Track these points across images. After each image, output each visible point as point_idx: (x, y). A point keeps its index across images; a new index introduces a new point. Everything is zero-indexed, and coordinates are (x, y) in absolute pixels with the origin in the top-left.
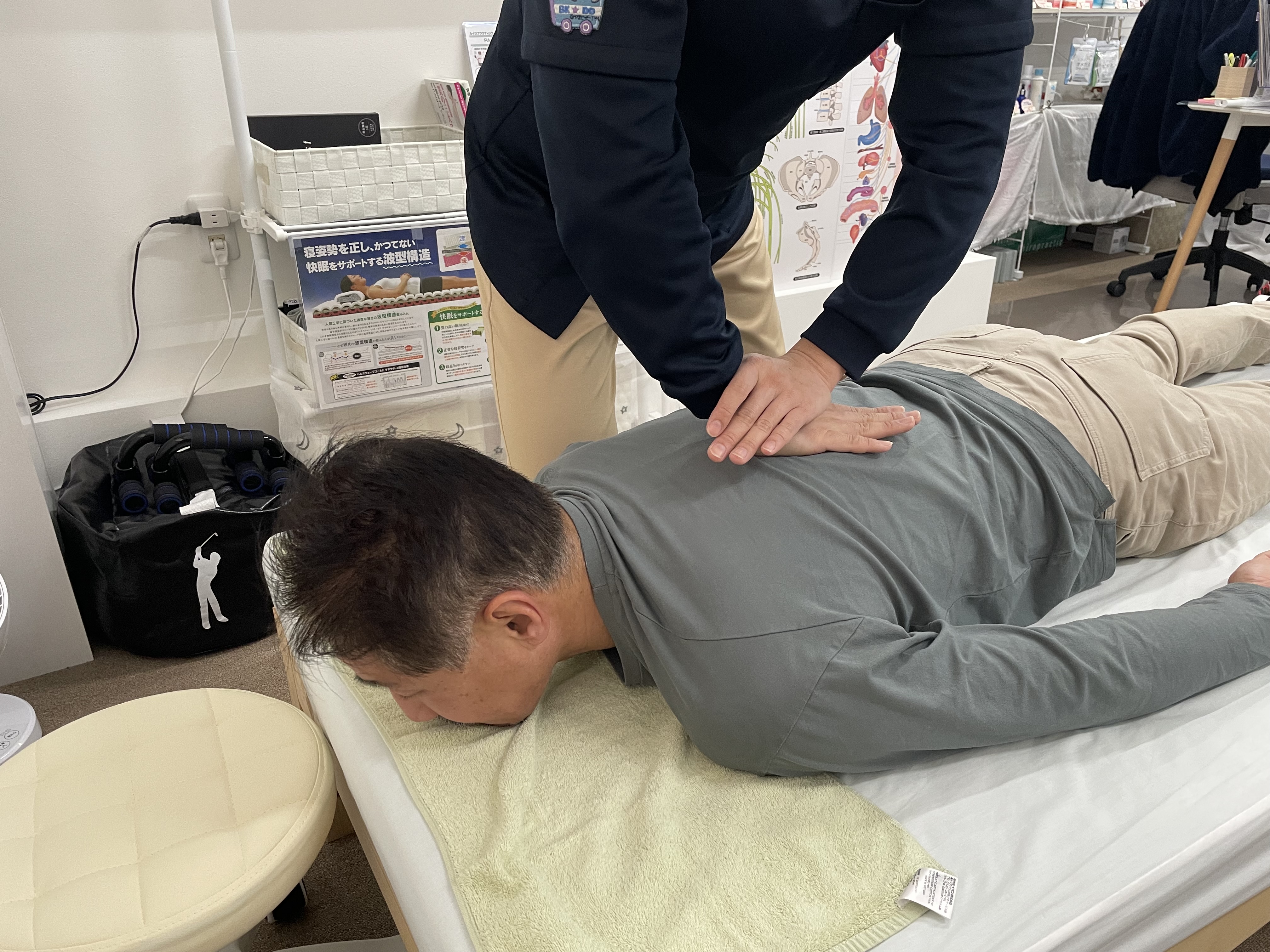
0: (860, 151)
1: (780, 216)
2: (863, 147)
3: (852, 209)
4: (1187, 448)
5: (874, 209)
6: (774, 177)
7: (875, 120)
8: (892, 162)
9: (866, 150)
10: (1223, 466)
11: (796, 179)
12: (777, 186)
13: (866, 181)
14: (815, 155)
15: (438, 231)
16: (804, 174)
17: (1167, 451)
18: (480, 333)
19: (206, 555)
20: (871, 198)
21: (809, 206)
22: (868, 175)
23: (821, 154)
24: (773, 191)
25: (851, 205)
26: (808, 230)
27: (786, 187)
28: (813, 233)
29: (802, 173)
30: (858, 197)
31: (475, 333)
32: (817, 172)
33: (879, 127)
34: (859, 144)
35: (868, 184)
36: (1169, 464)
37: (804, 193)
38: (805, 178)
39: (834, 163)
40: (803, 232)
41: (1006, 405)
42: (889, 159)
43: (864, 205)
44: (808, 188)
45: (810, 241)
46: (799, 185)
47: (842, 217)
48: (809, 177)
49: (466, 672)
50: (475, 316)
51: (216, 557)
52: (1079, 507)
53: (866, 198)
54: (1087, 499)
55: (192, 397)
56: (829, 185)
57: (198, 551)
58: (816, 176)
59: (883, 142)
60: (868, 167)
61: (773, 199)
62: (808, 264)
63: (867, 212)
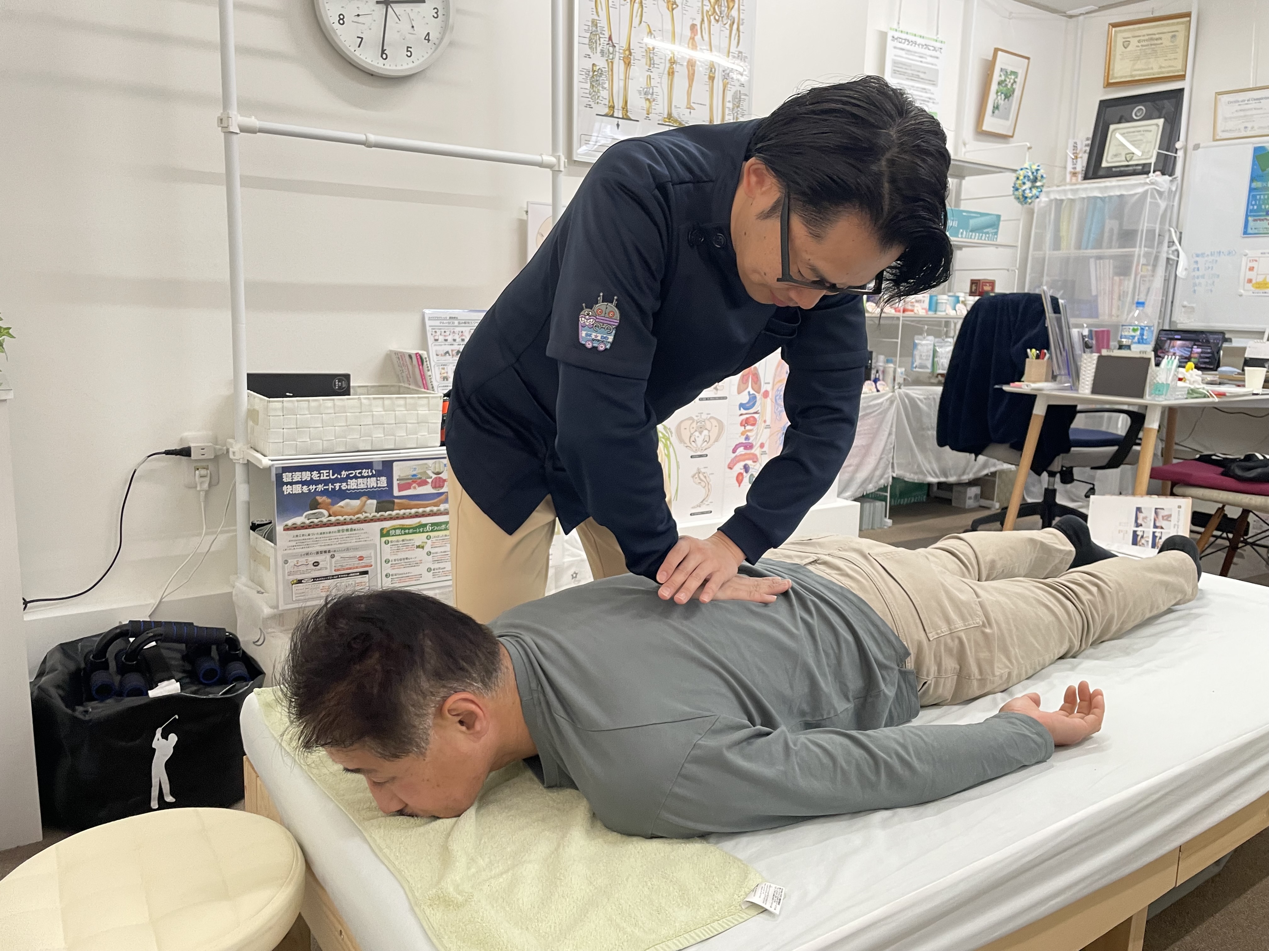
0: (741, 415)
1: (677, 462)
2: (743, 411)
3: (737, 459)
4: (963, 618)
5: (755, 460)
6: (671, 432)
7: (752, 392)
8: (768, 423)
9: (746, 414)
10: (993, 634)
11: (689, 435)
12: (674, 439)
13: (747, 438)
14: (704, 416)
15: (395, 464)
16: (696, 431)
17: (948, 621)
18: (423, 547)
19: (165, 736)
20: (753, 451)
21: (701, 456)
22: (749, 434)
23: (709, 416)
24: (671, 443)
25: (736, 456)
26: (701, 475)
27: (681, 441)
28: (705, 477)
29: (694, 430)
30: (741, 450)
31: (418, 547)
32: (706, 429)
33: (755, 397)
34: (740, 409)
35: (749, 440)
36: (950, 630)
37: (696, 445)
38: (697, 434)
39: (720, 422)
40: (697, 476)
41: (829, 585)
42: (765, 421)
43: (747, 457)
44: (699, 441)
45: (703, 484)
46: (692, 439)
47: (729, 465)
48: (701, 433)
49: (427, 759)
50: (420, 532)
51: (173, 738)
52: (885, 658)
53: (749, 452)
54: (889, 651)
55: (160, 602)
56: (717, 440)
57: (159, 731)
58: (705, 432)
59: (759, 409)
60: (748, 427)
61: (671, 450)
62: (702, 502)
63: (749, 462)
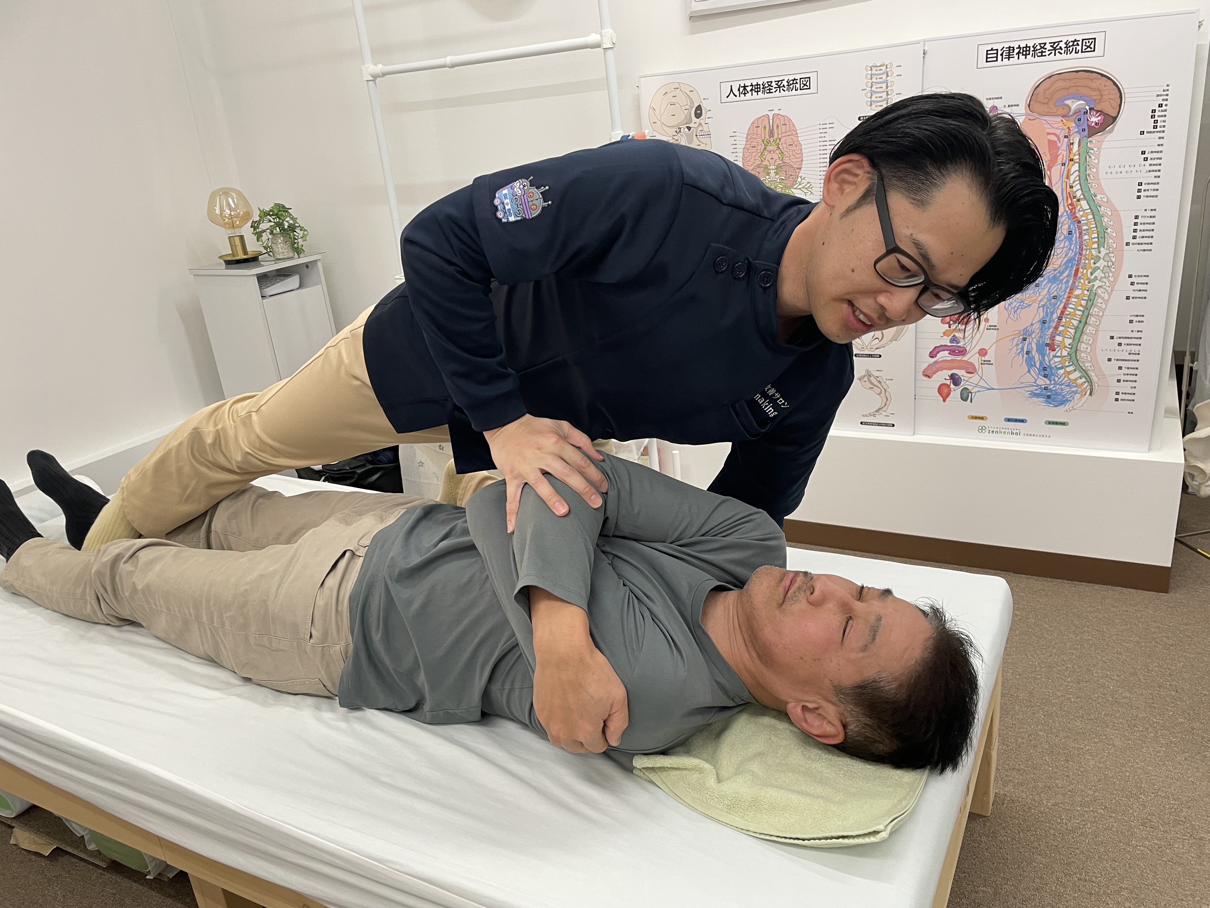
3: (937, 366)
5: (971, 370)
13: (954, 339)
20: (966, 358)
21: (870, 356)
22: (958, 335)
25: (936, 362)
26: (872, 379)
28: (880, 382)
30: (944, 355)
35: (958, 343)
40: (866, 379)
42: (987, 320)
43: (955, 364)
45: (877, 390)
47: (924, 372)
53: (959, 358)
56: (895, 338)
60: (956, 326)
62: (876, 412)
63: (960, 373)
